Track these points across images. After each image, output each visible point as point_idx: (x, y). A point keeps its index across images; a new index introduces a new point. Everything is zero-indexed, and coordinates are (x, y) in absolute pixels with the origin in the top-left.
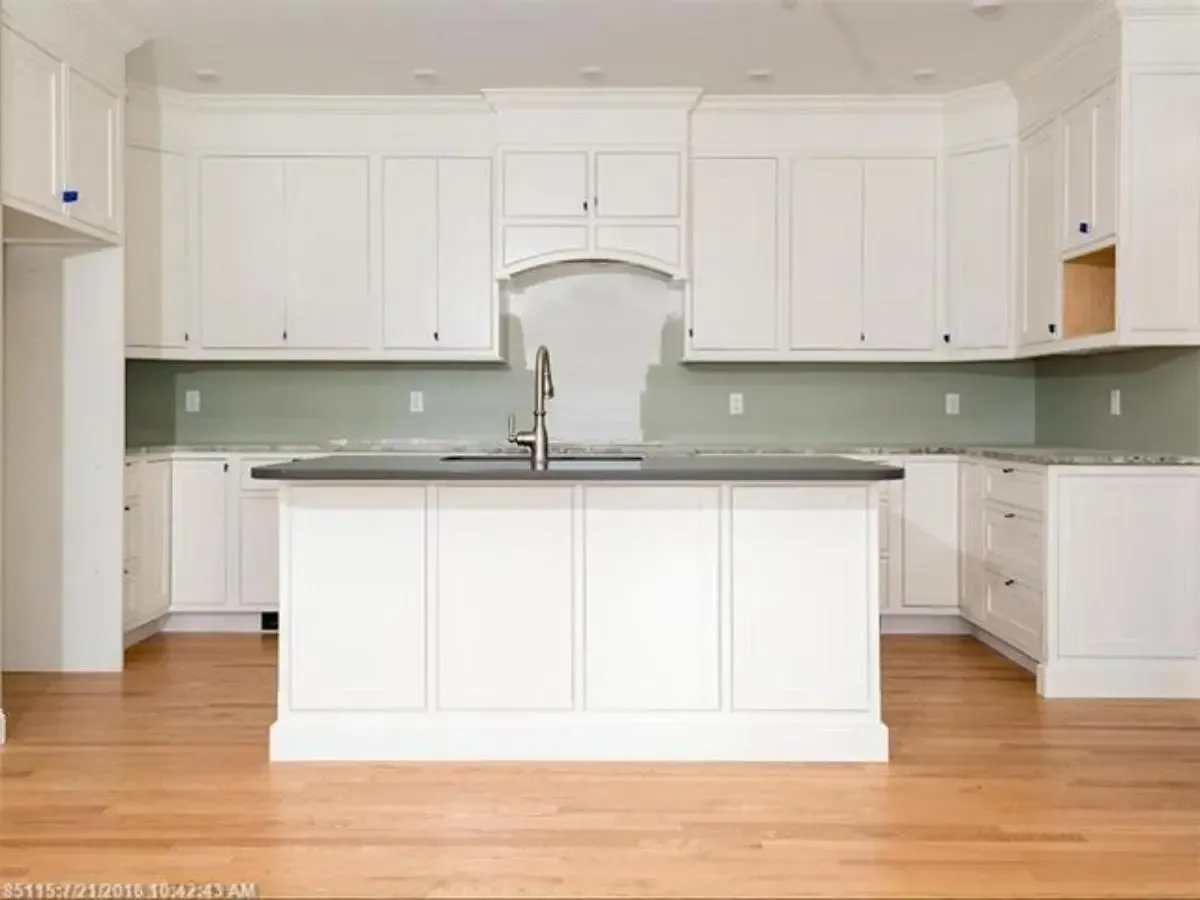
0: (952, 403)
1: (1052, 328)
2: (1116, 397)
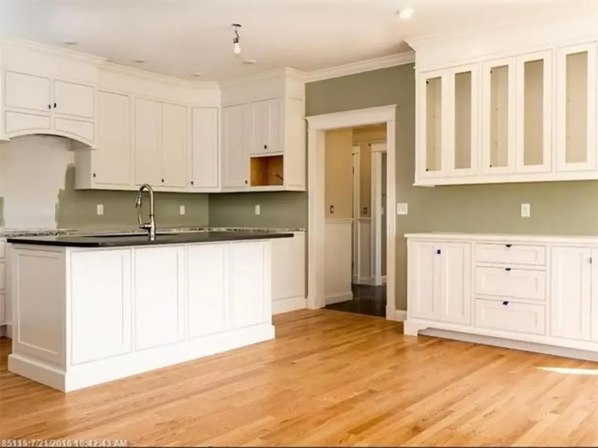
0: (182, 210)
1: (246, 182)
2: (258, 208)
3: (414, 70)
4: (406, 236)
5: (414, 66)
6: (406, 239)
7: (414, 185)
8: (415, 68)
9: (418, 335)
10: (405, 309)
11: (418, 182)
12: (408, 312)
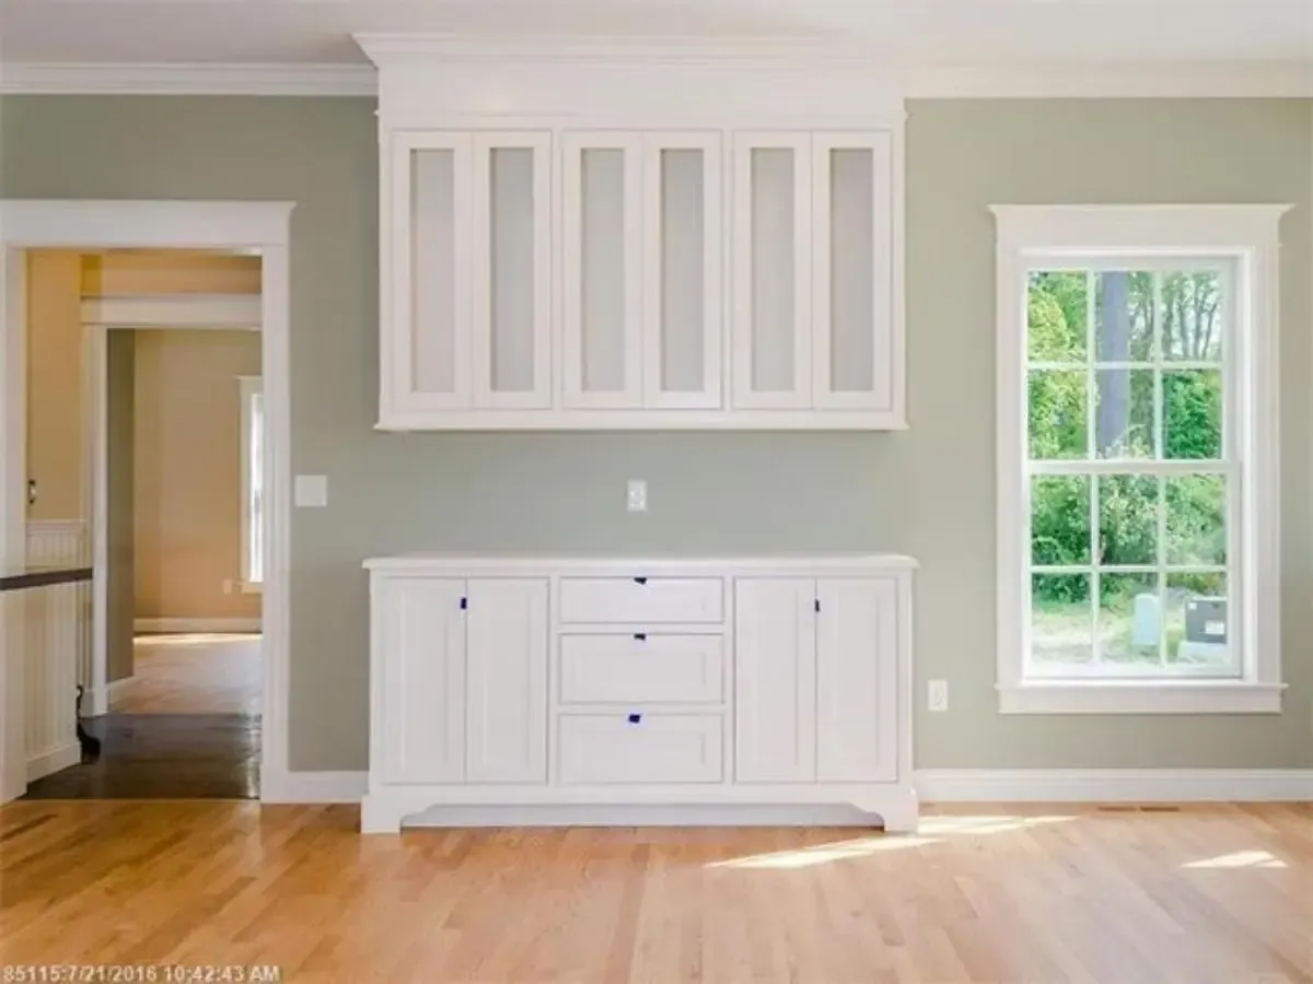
3: (376, 119)
4: (365, 564)
5: (376, 107)
6: (367, 571)
7: (377, 427)
8: (377, 112)
9: (403, 829)
10: (363, 765)
11: (389, 420)
12: (374, 774)
